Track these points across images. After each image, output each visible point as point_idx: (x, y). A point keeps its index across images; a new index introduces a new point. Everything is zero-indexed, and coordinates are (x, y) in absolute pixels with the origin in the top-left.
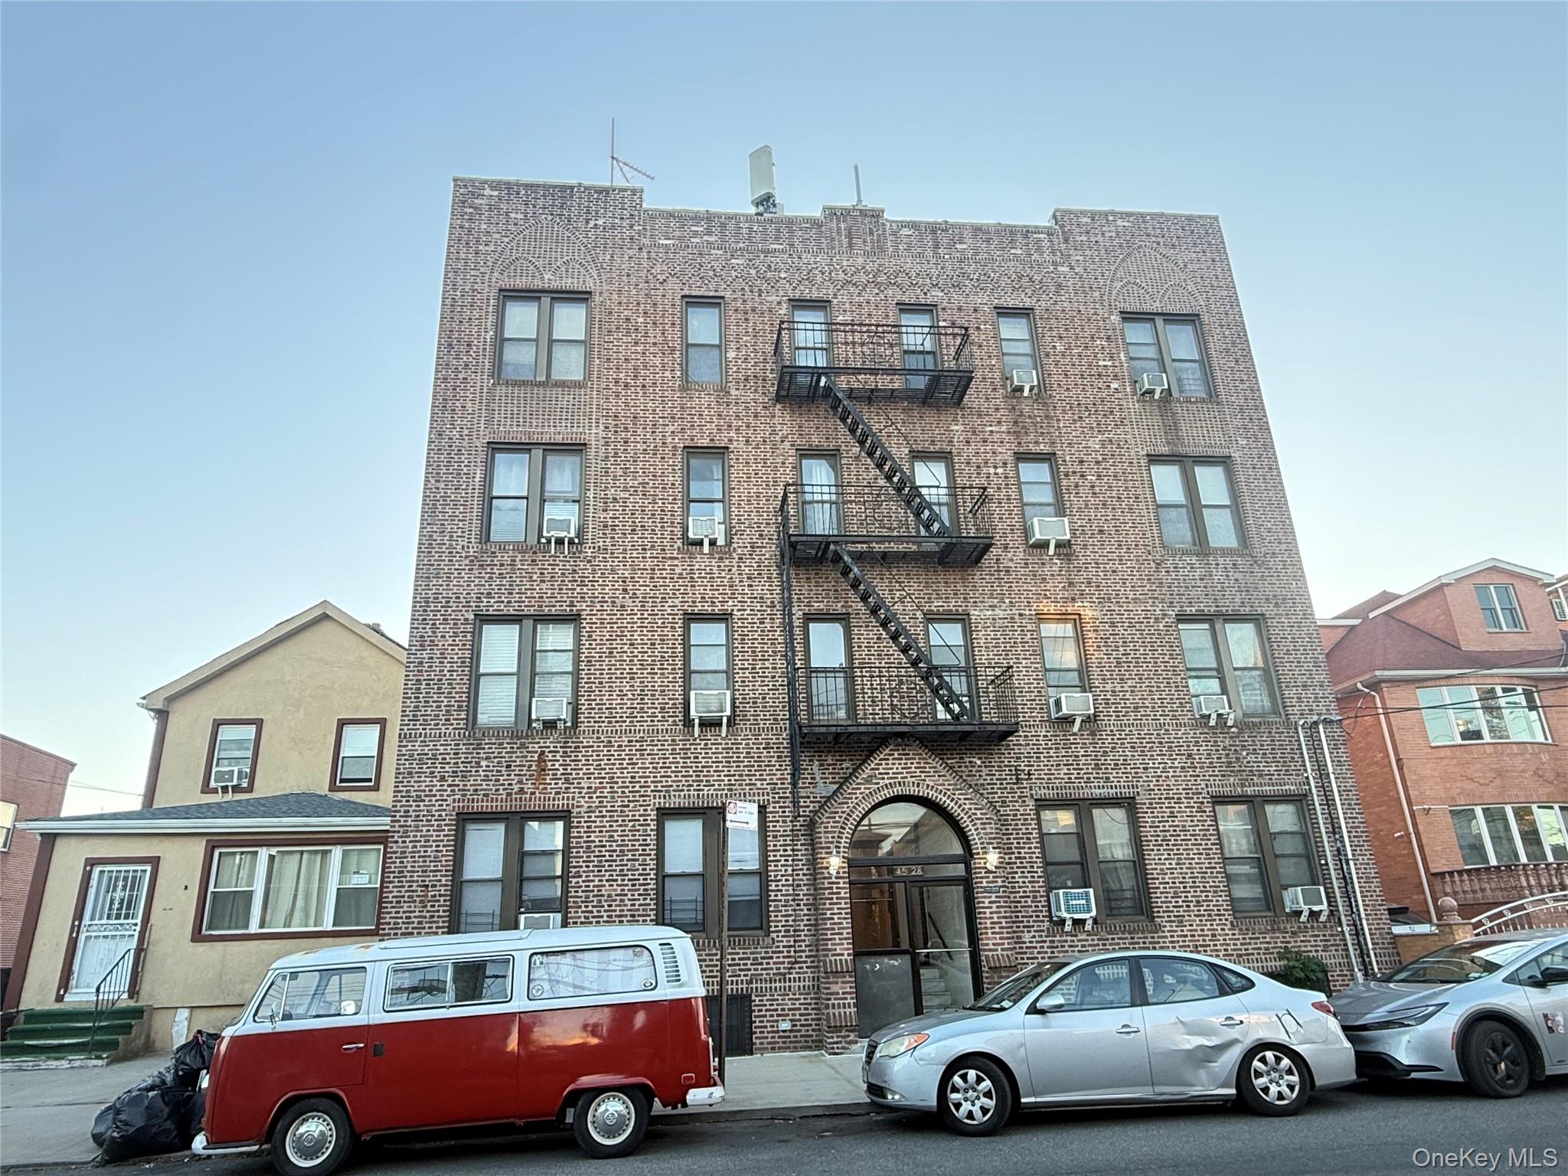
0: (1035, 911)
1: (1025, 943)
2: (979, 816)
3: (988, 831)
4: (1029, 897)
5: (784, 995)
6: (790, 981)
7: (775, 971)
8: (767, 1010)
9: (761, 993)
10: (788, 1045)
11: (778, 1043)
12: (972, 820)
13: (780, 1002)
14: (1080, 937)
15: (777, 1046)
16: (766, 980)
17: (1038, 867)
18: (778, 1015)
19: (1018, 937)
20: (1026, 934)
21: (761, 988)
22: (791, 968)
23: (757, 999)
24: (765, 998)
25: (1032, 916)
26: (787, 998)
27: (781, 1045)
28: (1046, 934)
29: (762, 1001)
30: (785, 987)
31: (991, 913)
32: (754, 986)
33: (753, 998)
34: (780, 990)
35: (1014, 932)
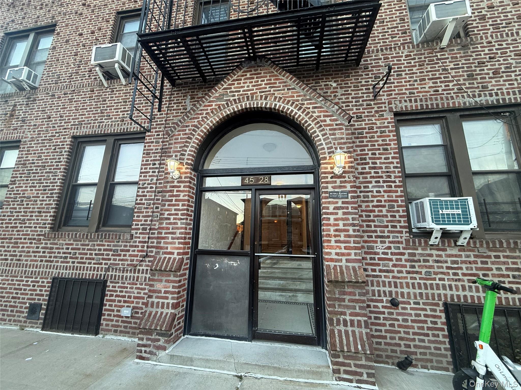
0: (391, 221)
1: (378, 254)
2: (328, 122)
3: (337, 136)
4: (384, 206)
5: (133, 284)
6: (139, 273)
7: (129, 263)
8: (117, 296)
9: (115, 280)
10: (128, 330)
11: (121, 326)
12: (321, 126)
13: (128, 290)
14: (449, 252)
15: (119, 329)
16: (120, 270)
17: (396, 177)
18: (125, 302)
19: (369, 248)
20: (379, 244)
21: (115, 276)
22: (142, 261)
23: (111, 285)
24: (117, 285)
25: (387, 226)
26: (135, 286)
27: (122, 329)
28: (404, 245)
29: (115, 287)
30: (134, 277)
31: (336, 220)
32: (110, 273)
33: (108, 283)
34: (130, 279)
35: (365, 242)
